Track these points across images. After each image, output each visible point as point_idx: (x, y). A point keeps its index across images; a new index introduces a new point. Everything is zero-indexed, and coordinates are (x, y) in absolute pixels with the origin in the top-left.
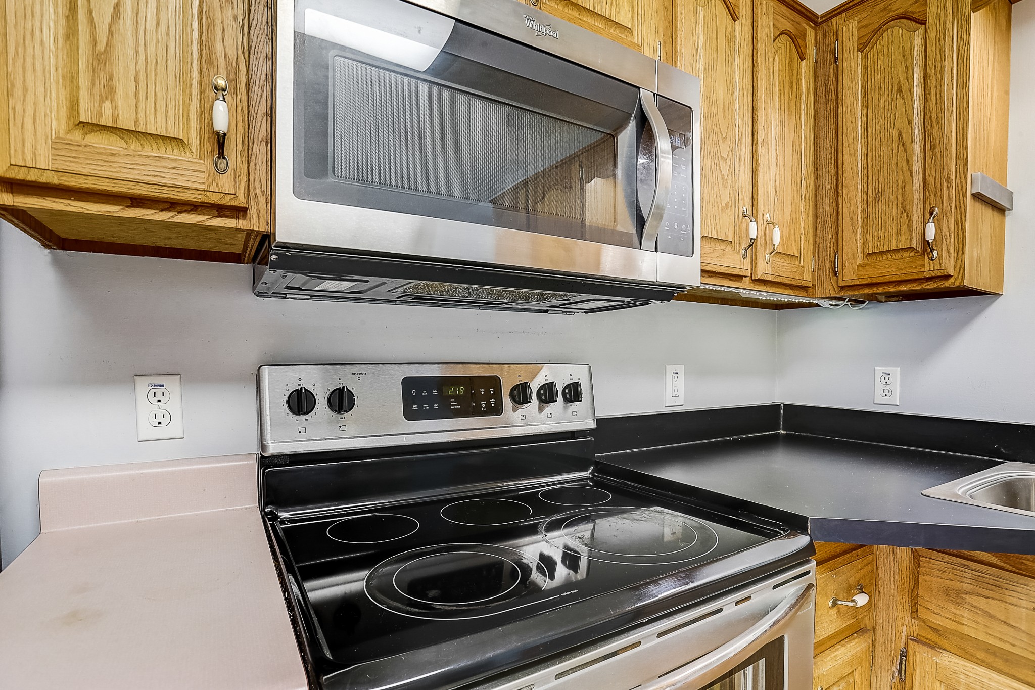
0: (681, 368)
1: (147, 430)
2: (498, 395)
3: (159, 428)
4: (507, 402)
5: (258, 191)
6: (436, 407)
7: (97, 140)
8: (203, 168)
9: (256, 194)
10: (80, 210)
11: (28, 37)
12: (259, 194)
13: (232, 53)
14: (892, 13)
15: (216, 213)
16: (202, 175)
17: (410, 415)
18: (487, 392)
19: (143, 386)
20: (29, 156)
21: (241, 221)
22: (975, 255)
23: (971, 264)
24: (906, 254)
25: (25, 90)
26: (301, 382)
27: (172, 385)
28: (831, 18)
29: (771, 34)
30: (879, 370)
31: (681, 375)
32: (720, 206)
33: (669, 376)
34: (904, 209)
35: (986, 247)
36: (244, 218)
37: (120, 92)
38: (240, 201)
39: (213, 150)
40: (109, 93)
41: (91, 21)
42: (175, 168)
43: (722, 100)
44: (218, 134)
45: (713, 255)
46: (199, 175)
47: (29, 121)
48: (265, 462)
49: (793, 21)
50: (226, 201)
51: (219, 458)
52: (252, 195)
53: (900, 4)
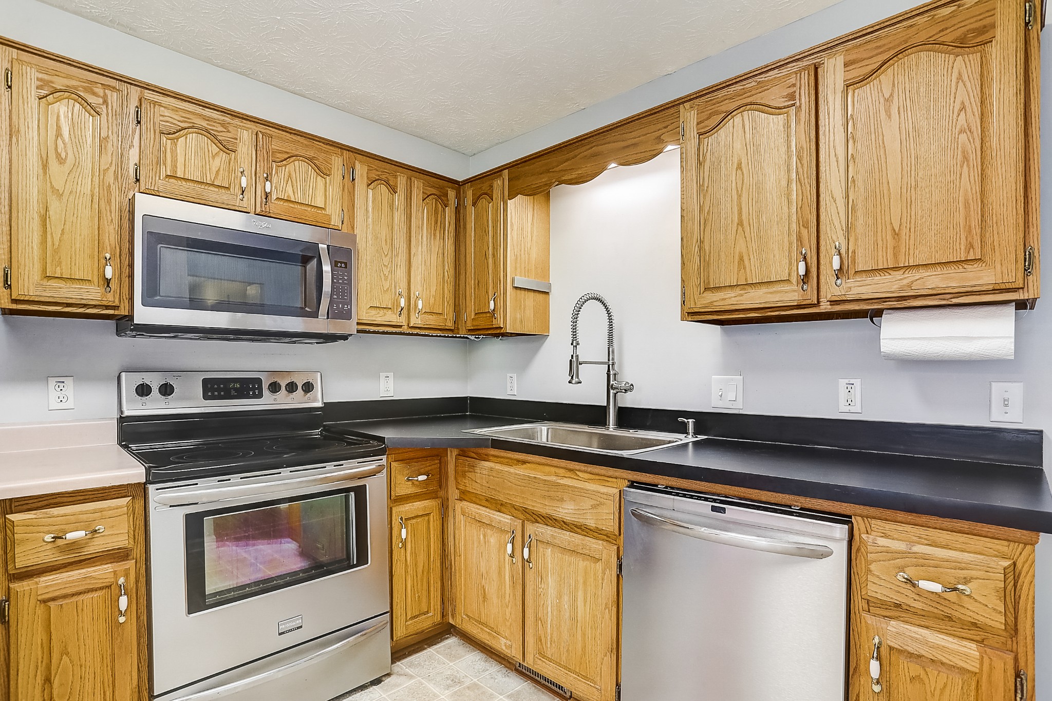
0: (391, 375)
1: (54, 404)
2: (260, 389)
3: (61, 403)
4: (266, 392)
5: (124, 298)
6: (222, 393)
7: (53, 283)
8: (99, 291)
9: (123, 299)
10: (44, 309)
11: (27, 246)
12: (125, 299)
13: (113, 243)
14: (482, 191)
15: (105, 308)
16: (99, 294)
17: (206, 397)
18: (254, 386)
19: (52, 382)
20: (26, 290)
21: (116, 311)
22: (519, 316)
23: (513, 321)
24: (487, 315)
25: (25, 266)
26: (143, 380)
27: (69, 382)
28: (465, 184)
29: (421, 196)
30: (509, 375)
31: (391, 380)
32: (382, 290)
33: (382, 379)
34: (487, 292)
36: (118, 310)
37: (64, 263)
38: (117, 303)
39: (104, 284)
40: (60, 263)
41: (52, 237)
42: (87, 292)
43: (385, 235)
44: (107, 279)
45: (377, 316)
46: (98, 294)
47: (26, 277)
48: (122, 420)
49: (438, 188)
50: (110, 304)
51: (94, 420)
52: (122, 300)
53: (485, 187)
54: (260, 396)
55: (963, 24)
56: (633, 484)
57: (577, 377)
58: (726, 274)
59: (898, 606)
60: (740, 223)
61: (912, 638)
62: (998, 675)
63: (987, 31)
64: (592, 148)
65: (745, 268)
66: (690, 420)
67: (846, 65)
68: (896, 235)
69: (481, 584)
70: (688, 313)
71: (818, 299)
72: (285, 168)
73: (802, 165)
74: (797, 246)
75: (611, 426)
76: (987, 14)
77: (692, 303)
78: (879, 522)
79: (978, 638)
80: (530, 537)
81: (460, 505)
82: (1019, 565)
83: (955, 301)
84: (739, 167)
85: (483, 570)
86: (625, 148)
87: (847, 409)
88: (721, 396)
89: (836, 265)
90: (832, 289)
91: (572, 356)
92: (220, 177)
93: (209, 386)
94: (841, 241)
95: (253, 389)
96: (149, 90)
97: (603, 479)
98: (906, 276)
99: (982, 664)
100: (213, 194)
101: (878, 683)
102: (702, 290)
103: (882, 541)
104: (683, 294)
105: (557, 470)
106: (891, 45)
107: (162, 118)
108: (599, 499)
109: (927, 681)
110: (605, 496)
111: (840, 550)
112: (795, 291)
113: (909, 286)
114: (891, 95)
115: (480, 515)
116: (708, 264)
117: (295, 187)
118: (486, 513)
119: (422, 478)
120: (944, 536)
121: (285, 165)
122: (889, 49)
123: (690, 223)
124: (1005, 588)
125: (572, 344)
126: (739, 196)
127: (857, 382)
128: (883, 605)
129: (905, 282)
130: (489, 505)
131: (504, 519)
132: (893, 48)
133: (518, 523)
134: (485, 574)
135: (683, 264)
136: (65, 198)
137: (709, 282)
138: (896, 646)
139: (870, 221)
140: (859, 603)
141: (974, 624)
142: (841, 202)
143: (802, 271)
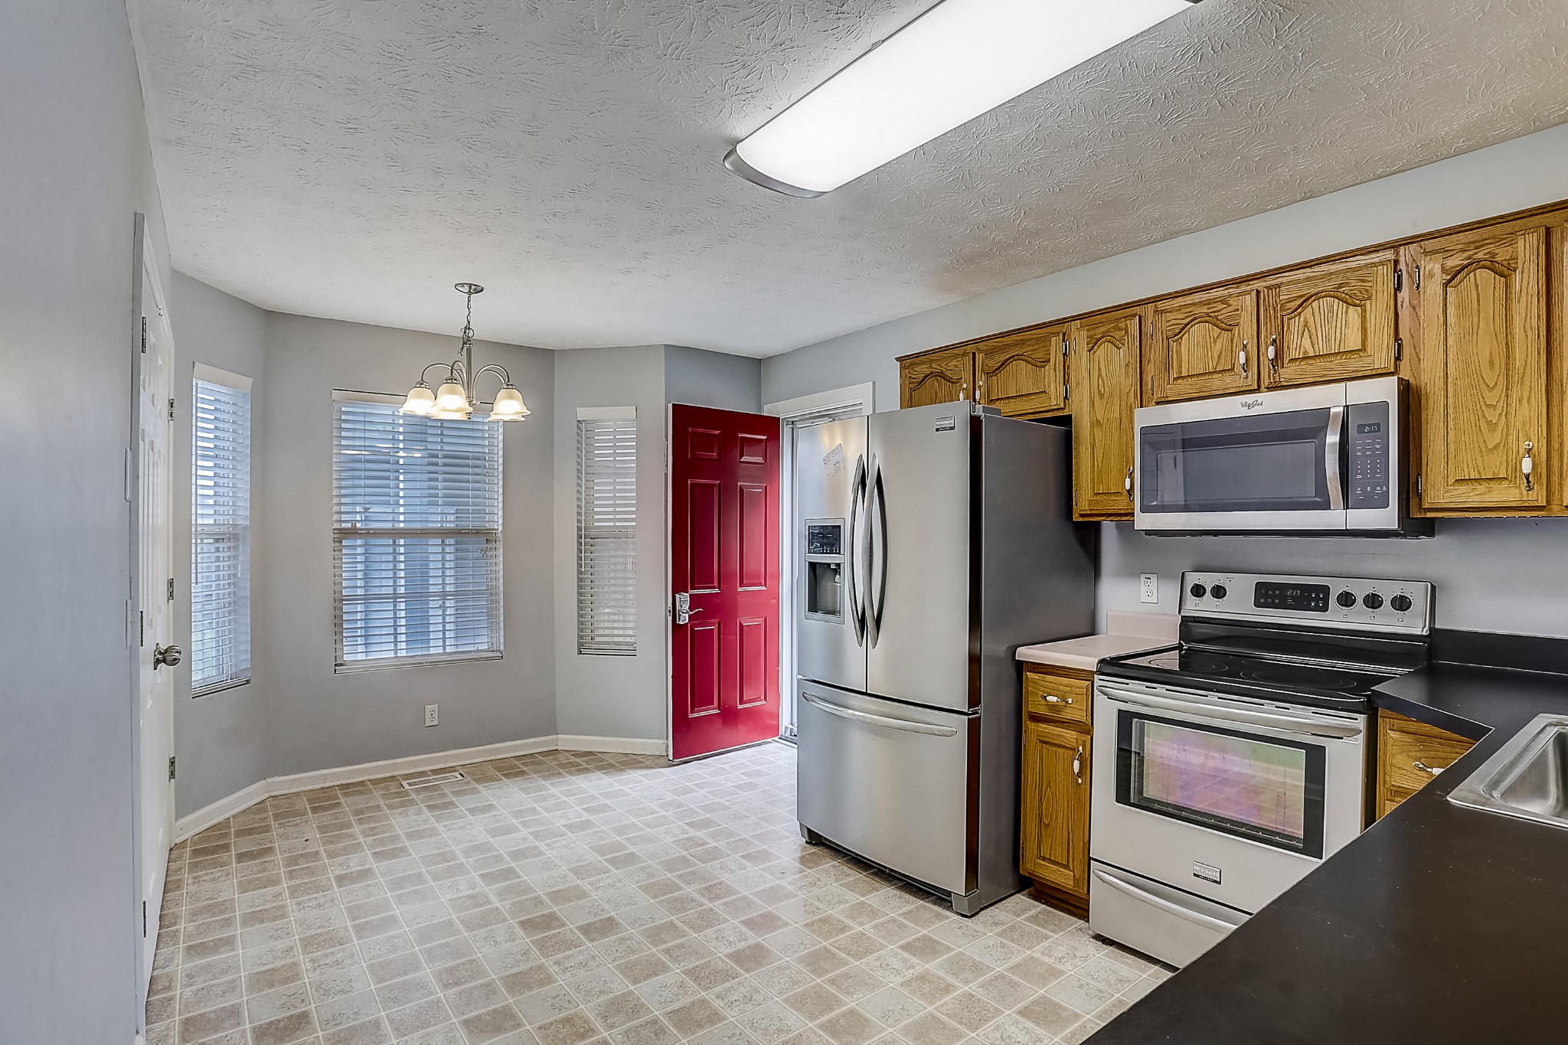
1: (1144, 598)
2: (1326, 600)
3: (1149, 597)
4: (1333, 604)
8: (1126, 501)
16: (1126, 504)
18: (1318, 596)
19: (1143, 577)
26: (1199, 581)
27: (1154, 578)
37: (1104, 481)
43: (1489, 352)
48: (1183, 618)
54: (1325, 609)
72: (1300, 318)
92: (1222, 361)
93: (1263, 591)
95: (1317, 599)
96: (1160, 301)
100: (1217, 383)
107: (1168, 324)
117: (1314, 337)
121: (1300, 314)
136: (1104, 426)
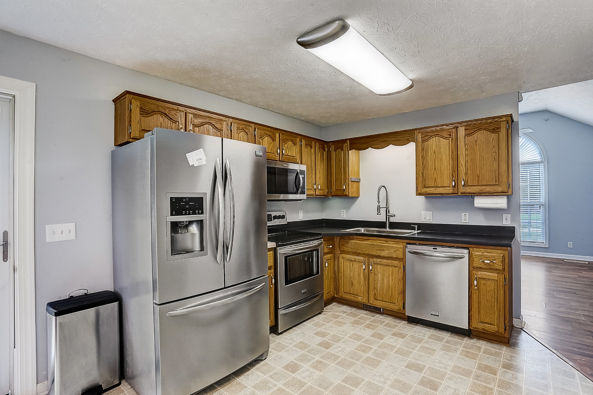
0: (302, 211)
14: (338, 147)
22: (352, 191)
23: (351, 193)
24: (342, 190)
28: (331, 143)
29: (319, 148)
30: (342, 211)
31: (302, 213)
32: (309, 183)
33: (300, 213)
34: (341, 182)
35: (355, 189)
45: (308, 192)
49: (322, 145)
53: (340, 145)
55: (494, 126)
56: (407, 244)
57: (380, 213)
58: (431, 183)
59: (480, 268)
60: (435, 169)
61: (484, 275)
62: (501, 279)
63: (499, 129)
64: (384, 138)
65: (436, 182)
66: (416, 226)
67: (465, 130)
68: (478, 177)
69: (351, 281)
70: (418, 194)
71: (458, 192)
73: (453, 155)
74: (452, 177)
75: (387, 228)
76: (499, 125)
77: (420, 191)
78: (476, 249)
79: (497, 273)
80: (371, 263)
81: (341, 256)
82: (505, 255)
83: (492, 194)
84: (435, 152)
85: (352, 276)
86: (395, 140)
87: (464, 222)
88: (425, 218)
89: (463, 184)
90: (462, 190)
91: (378, 206)
94: (464, 177)
97: (397, 243)
98: (481, 187)
99: (498, 278)
101: (476, 286)
102: (423, 187)
103: (476, 253)
104: (417, 188)
105: (381, 241)
106: (476, 127)
108: (397, 249)
109: (487, 284)
110: (399, 248)
111: (467, 256)
112: (451, 189)
113: (482, 190)
114: (477, 140)
115: (350, 258)
116: (425, 180)
118: (352, 257)
119: (331, 246)
120: (490, 250)
122: (476, 128)
123: (419, 167)
124: (502, 260)
125: (378, 202)
126: (435, 161)
127: (467, 214)
128: (477, 268)
129: (481, 189)
130: (353, 254)
131: (361, 258)
132: (477, 128)
133: (367, 259)
134: (352, 277)
135: (417, 179)
137: (425, 185)
138: (480, 277)
139: (472, 172)
140: (471, 268)
141: (496, 269)
142: (464, 166)
143: (453, 184)
